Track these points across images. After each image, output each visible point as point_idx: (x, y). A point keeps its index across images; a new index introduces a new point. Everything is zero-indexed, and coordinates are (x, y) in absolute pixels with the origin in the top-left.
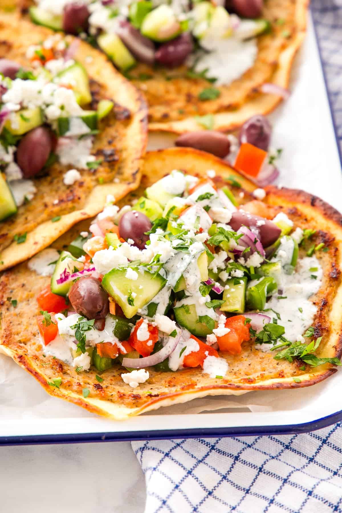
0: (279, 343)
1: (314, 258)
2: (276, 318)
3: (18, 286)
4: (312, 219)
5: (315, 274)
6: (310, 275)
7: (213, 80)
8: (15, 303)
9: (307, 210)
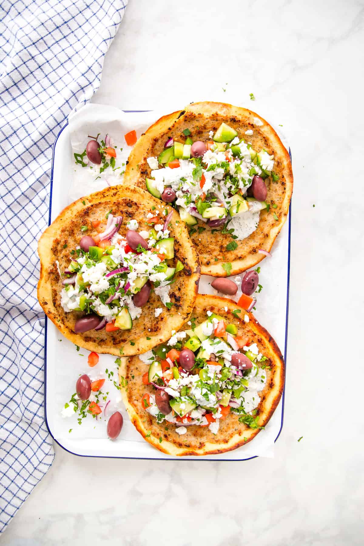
0: (242, 413)
1: (264, 371)
2: (243, 400)
3: (134, 369)
4: (268, 348)
5: (263, 380)
6: (261, 379)
7: (235, 237)
8: (133, 377)
9: (266, 341)
